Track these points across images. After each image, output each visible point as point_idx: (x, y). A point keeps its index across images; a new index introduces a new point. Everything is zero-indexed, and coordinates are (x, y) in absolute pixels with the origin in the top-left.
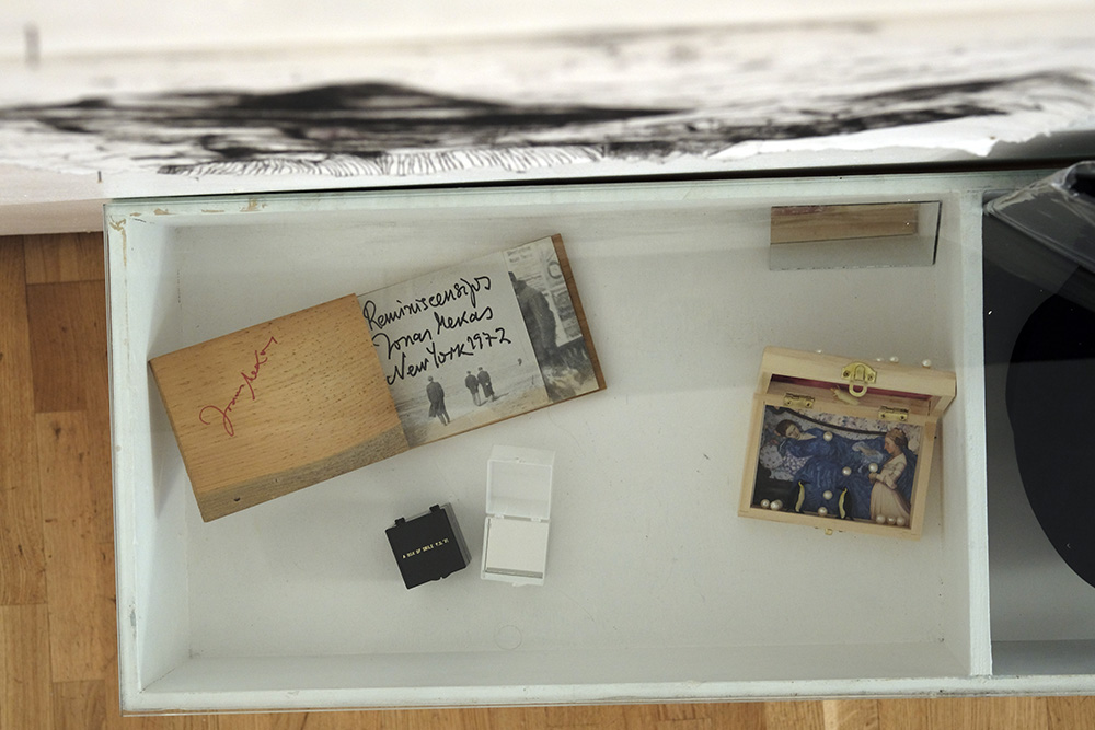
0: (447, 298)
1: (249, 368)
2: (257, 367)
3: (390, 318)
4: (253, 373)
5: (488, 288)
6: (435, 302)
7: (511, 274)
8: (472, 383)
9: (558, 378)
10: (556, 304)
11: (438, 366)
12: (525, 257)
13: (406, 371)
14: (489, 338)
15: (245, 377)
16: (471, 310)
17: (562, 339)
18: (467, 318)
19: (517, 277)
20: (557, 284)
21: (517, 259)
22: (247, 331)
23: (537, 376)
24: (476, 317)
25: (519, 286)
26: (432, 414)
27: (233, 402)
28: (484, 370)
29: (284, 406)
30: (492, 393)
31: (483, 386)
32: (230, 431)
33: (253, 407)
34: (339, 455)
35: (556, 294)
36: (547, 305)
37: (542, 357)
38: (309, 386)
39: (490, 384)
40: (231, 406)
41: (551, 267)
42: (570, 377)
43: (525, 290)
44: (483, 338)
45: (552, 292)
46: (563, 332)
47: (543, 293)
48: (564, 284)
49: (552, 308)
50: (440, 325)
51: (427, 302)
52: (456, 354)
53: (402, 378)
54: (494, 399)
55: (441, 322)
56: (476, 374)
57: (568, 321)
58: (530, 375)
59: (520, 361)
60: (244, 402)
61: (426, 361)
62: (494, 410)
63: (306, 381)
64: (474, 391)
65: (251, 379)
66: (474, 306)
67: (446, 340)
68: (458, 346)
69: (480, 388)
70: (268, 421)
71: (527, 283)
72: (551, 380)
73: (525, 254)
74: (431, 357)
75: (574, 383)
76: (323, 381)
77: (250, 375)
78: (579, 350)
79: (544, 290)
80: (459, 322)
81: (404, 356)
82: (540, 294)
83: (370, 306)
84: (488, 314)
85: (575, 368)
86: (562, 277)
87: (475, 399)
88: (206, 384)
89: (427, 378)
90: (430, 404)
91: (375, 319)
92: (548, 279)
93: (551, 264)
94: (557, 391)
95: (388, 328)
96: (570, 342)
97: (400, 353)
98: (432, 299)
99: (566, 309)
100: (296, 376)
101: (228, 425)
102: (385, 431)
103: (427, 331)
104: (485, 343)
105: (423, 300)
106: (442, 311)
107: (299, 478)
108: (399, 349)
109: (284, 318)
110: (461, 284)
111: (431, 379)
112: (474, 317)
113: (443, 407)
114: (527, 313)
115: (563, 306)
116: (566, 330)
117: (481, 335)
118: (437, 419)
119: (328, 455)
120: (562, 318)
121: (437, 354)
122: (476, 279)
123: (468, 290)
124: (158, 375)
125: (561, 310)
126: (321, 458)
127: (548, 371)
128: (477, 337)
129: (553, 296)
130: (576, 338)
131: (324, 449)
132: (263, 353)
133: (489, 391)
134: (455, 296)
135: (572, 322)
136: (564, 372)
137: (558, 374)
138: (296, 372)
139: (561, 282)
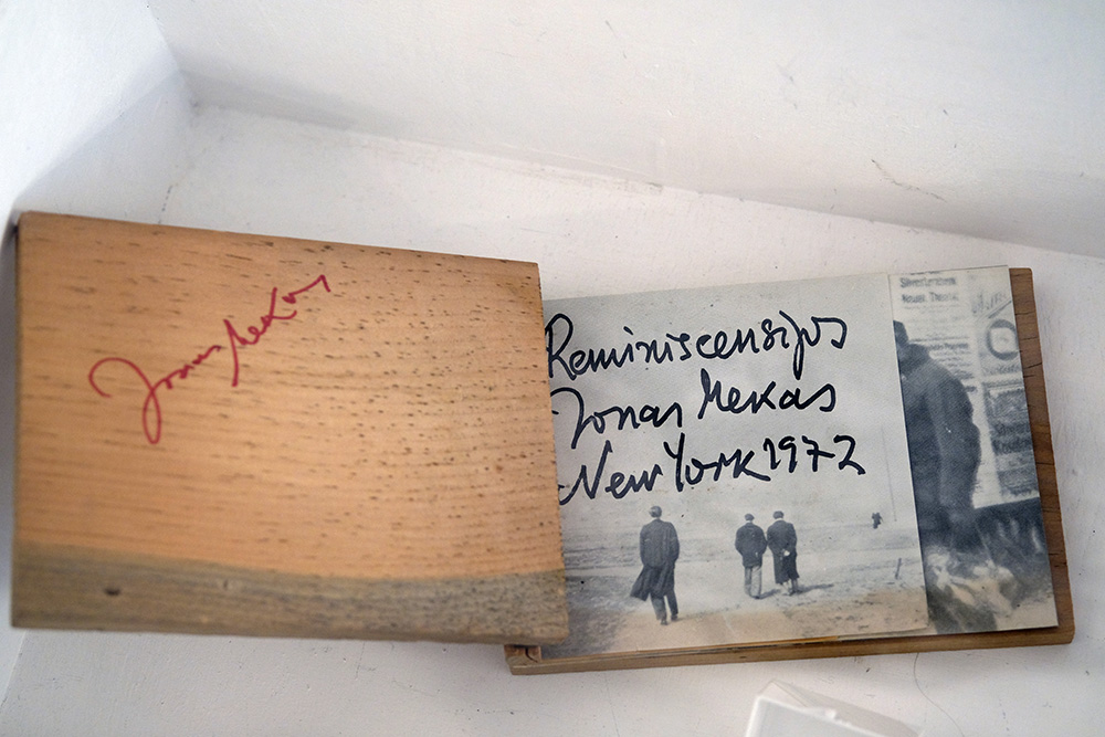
0: (740, 344)
1: (248, 316)
2: (267, 321)
3: (600, 360)
4: (252, 330)
5: (839, 345)
6: (708, 348)
7: (898, 327)
8: (751, 543)
9: (959, 580)
10: (989, 413)
11: (680, 487)
12: (938, 297)
13: (605, 482)
14: (815, 452)
15: (231, 332)
16: (787, 383)
17: (987, 492)
18: (775, 397)
19: (911, 336)
20: (1002, 370)
21: (920, 299)
22: (269, 242)
23: (910, 562)
24: (795, 400)
25: (911, 358)
26: (640, 593)
27: (184, 373)
28: (787, 519)
29: (302, 426)
30: (793, 575)
31: (776, 556)
32: (152, 429)
33: (227, 402)
34: (399, 585)
35: (994, 392)
36: (967, 410)
37: (930, 525)
38: (375, 407)
39: (794, 555)
40: (175, 380)
41: (996, 332)
42: (990, 582)
43: (924, 367)
44: (802, 448)
45: (987, 386)
46: (995, 478)
47: (965, 383)
48: (1019, 376)
49: (979, 419)
50: (708, 398)
51: (691, 345)
52: (728, 471)
53: (592, 495)
54: (795, 591)
55: (712, 393)
56: (765, 522)
57: (1012, 457)
58: (894, 555)
59: (877, 520)
60: (209, 382)
61: (657, 470)
62: (789, 615)
63: (370, 394)
64: (752, 562)
65: (244, 342)
66: (798, 377)
67: (713, 434)
68: (739, 453)
69: (768, 558)
70: (251, 445)
71: (933, 355)
72: (943, 579)
73: (940, 290)
74: (669, 466)
75: (999, 603)
76: (409, 409)
77: (243, 332)
78: (1024, 529)
79: (969, 376)
80: (755, 403)
81: (608, 448)
82: (956, 384)
83: (561, 328)
84: (825, 399)
85: (1007, 565)
86: (1017, 361)
87: (748, 581)
88: (132, 310)
89: (649, 508)
90: (641, 567)
91: (565, 357)
92: (981, 355)
93: (999, 324)
94: (951, 609)
95: (590, 380)
96: (1006, 506)
97: (600, 441)
98: (703, 340)
99: (1011, 429)
100: (351, 375)
101: (152, 416)
102: (524, 571)
103: (676, 406)
104: (804, 460)
105: (684, 338)
106: (720, 372)
107: (284, 599)
108: (601, 430)
109: (362, 249)
110: (778, 322)
111: (657, 513)
112: (792, 400)
113: (670, 580)
114: (917, 416)
115: (1007, 421)
116: (1001, 475)
117: (798, 442)
118: (647, 608)
119: (375, 575)
120: (996, 446)
121: (686, 461)
122: (815, 320)
123: (792, 338)
124: (24, 249)
125: (999, 430)
126: (353, 573)
127: (940, 559)
128: (787, 443)
129: (987, 394)
130: (1021, 498)
131: (367, 556)
132: (290, 299)
133: (787, 570)
134: (759, 344)
135: (1023, 459)
136: (978, 570)
137: (963, 571)
138: (352, 366)
139: (1011, 369)
